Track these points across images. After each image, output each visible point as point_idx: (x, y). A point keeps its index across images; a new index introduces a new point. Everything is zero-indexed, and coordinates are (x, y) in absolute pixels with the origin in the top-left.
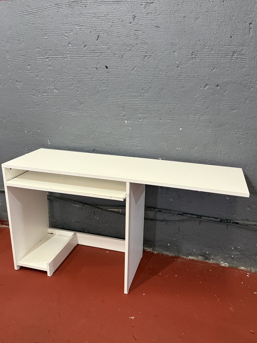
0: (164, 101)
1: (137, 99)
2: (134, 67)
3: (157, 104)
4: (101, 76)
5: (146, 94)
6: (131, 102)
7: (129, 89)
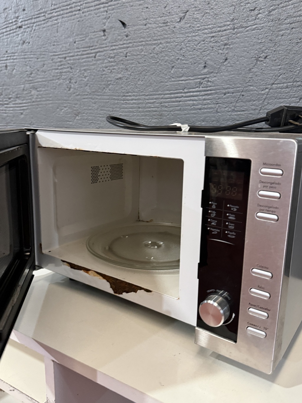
0: (263, 92)
1: (192, 94)
2: (183, 13)
3: (244, 102)
4: (112, 46)
5: (215, 77)
6: (177, 102)
7: (173, 70)
